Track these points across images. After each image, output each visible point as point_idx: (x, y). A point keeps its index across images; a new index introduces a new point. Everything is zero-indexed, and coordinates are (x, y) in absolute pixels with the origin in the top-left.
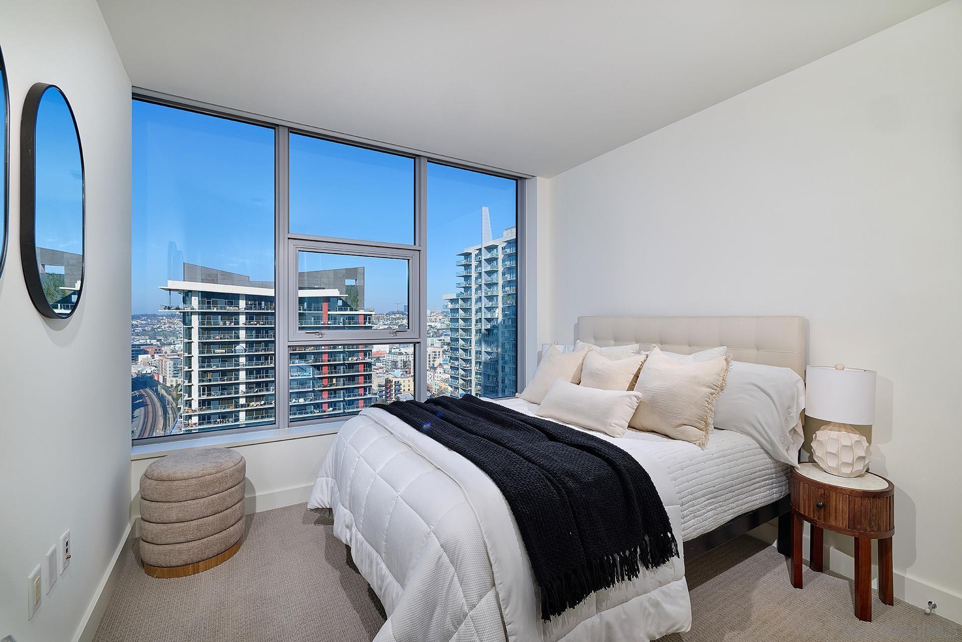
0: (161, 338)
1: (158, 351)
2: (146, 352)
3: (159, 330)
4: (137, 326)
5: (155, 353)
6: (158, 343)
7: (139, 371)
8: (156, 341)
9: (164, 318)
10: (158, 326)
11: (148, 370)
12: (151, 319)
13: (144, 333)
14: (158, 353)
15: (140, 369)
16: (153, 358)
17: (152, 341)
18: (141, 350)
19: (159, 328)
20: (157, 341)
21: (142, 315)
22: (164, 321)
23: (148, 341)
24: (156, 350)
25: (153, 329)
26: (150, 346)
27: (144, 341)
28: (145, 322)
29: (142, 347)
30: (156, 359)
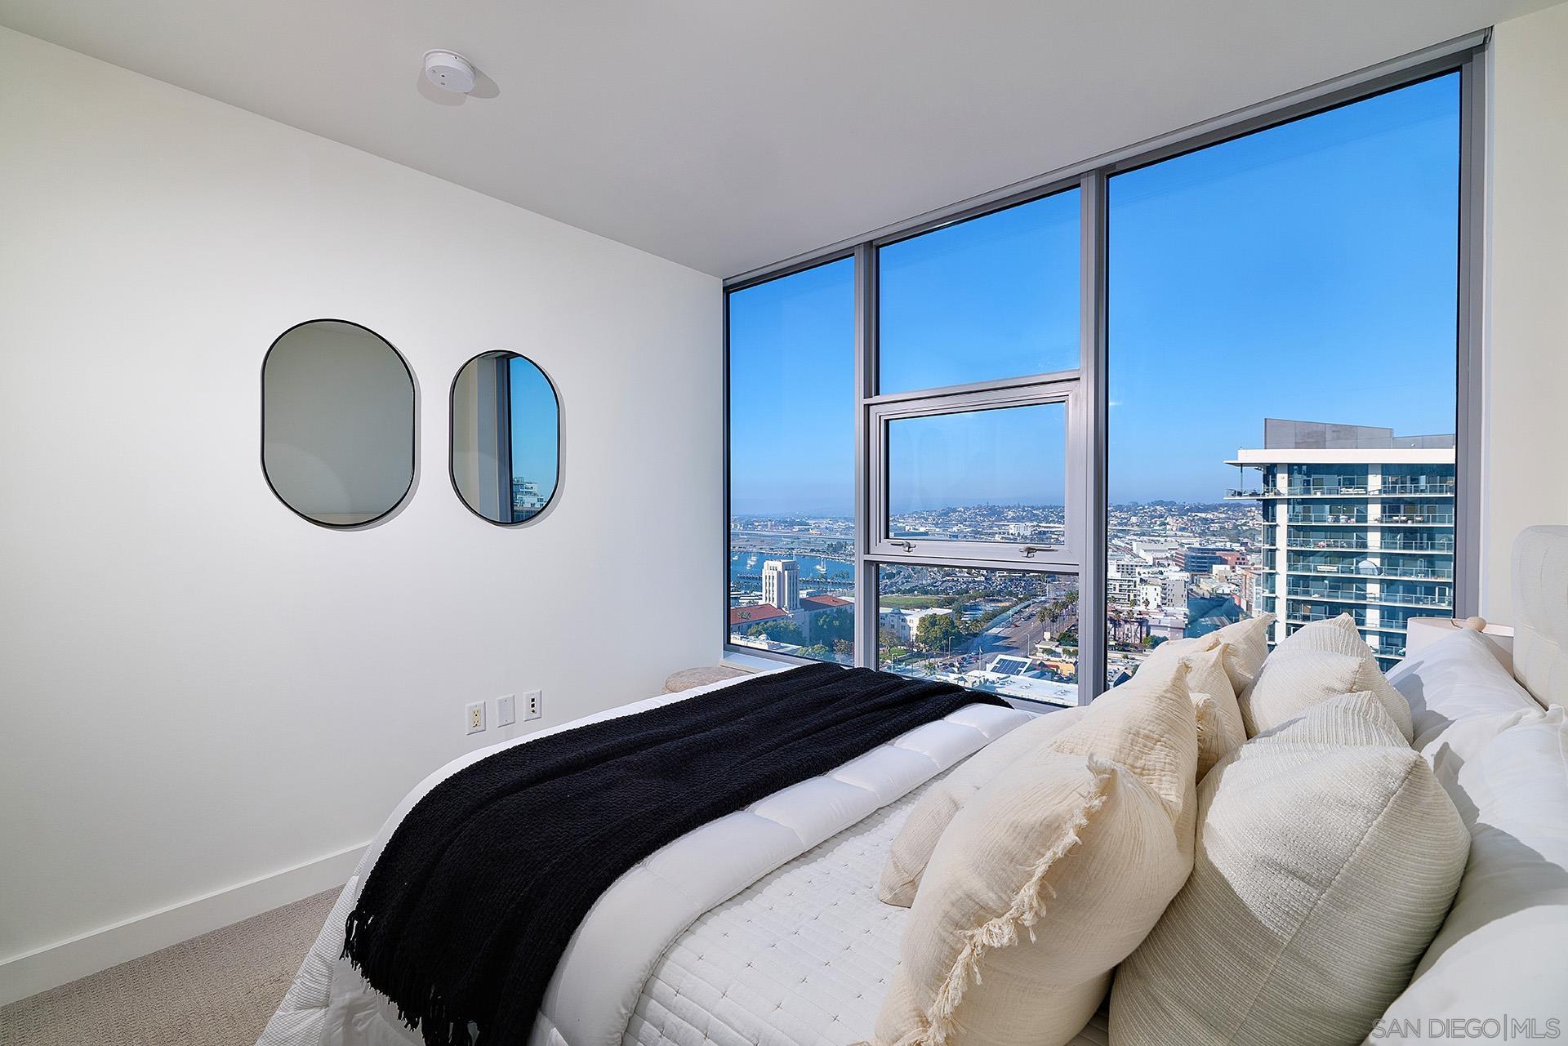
0: (1245, 540)
1: (1241, 561)
2: (1224, 562)
3: (1244, 528)
4: (1213, 521)
5: (1236, 563)
6: (1243, 548)
7: (1213, 589)
8: (1239, 545)
9: (1254, 509)
10: (1244, 521)
11: (1226, 589)
12: (1233, 511)
13: (1222, 532)
14: (1240, 564)
15: (1214, 586)
16: (1233, 572)
17: (1234, 545)
18: (1217, 558)
19: (1244, 524)
20: (1241, 545)
21: (1221, 505)
22: (1253, 514)
23: (1228, 544)
24: (1238, 559)
25: (1236, 527)
26: (1230, 553)
27: (1222, 544)
28: (1224, 515)
29: (1218, 554)
30: (1237, 572)
